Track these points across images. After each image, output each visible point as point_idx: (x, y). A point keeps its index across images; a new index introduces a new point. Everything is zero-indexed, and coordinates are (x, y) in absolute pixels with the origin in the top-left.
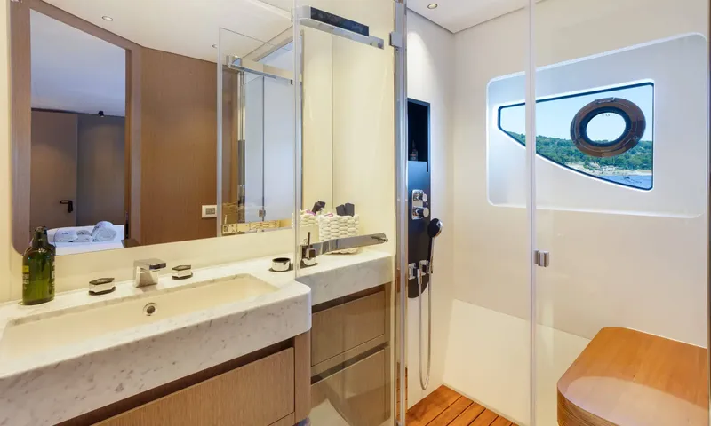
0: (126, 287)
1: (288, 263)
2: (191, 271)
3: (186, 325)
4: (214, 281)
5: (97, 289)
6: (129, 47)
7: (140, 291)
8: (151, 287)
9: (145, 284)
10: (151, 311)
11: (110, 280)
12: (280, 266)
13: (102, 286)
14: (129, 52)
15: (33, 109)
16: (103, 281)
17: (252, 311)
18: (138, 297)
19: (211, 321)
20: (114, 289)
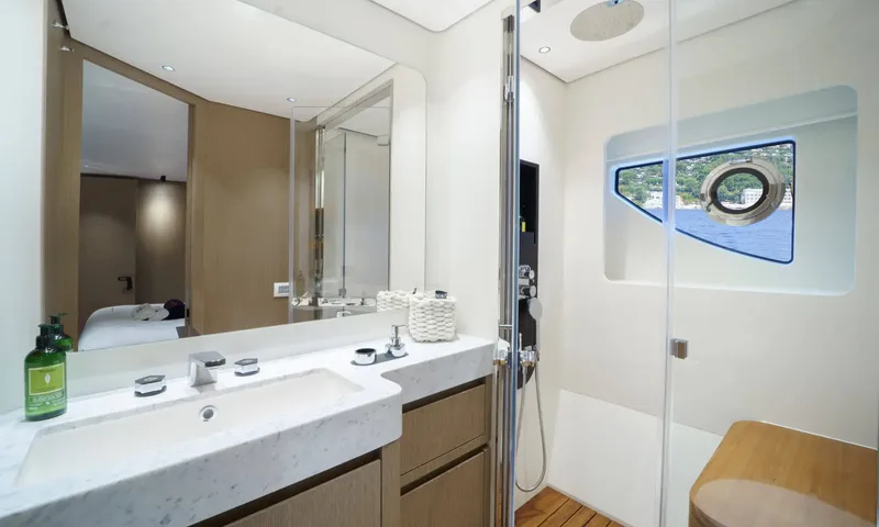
0: (179, 386)
1: (373, 355)
2: (258, 365)
3: (248, 439)
4: (285, 377)
5: (143, 389)
6: (193, 102)
7: (195, 392)
8: (209, 386)
9: (202, 383)
10: (208, 415)
11: (159, 379)
12: (364, 358)
13: (150, 385)
14: (192, 107)
15: (83, 175)
16: (151, 379)
17: (330, 419)
18: (193, 399)
19: (279, 434)
20: (164, 389)
